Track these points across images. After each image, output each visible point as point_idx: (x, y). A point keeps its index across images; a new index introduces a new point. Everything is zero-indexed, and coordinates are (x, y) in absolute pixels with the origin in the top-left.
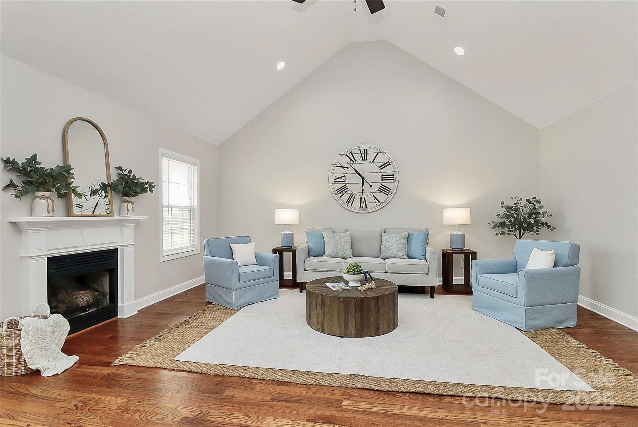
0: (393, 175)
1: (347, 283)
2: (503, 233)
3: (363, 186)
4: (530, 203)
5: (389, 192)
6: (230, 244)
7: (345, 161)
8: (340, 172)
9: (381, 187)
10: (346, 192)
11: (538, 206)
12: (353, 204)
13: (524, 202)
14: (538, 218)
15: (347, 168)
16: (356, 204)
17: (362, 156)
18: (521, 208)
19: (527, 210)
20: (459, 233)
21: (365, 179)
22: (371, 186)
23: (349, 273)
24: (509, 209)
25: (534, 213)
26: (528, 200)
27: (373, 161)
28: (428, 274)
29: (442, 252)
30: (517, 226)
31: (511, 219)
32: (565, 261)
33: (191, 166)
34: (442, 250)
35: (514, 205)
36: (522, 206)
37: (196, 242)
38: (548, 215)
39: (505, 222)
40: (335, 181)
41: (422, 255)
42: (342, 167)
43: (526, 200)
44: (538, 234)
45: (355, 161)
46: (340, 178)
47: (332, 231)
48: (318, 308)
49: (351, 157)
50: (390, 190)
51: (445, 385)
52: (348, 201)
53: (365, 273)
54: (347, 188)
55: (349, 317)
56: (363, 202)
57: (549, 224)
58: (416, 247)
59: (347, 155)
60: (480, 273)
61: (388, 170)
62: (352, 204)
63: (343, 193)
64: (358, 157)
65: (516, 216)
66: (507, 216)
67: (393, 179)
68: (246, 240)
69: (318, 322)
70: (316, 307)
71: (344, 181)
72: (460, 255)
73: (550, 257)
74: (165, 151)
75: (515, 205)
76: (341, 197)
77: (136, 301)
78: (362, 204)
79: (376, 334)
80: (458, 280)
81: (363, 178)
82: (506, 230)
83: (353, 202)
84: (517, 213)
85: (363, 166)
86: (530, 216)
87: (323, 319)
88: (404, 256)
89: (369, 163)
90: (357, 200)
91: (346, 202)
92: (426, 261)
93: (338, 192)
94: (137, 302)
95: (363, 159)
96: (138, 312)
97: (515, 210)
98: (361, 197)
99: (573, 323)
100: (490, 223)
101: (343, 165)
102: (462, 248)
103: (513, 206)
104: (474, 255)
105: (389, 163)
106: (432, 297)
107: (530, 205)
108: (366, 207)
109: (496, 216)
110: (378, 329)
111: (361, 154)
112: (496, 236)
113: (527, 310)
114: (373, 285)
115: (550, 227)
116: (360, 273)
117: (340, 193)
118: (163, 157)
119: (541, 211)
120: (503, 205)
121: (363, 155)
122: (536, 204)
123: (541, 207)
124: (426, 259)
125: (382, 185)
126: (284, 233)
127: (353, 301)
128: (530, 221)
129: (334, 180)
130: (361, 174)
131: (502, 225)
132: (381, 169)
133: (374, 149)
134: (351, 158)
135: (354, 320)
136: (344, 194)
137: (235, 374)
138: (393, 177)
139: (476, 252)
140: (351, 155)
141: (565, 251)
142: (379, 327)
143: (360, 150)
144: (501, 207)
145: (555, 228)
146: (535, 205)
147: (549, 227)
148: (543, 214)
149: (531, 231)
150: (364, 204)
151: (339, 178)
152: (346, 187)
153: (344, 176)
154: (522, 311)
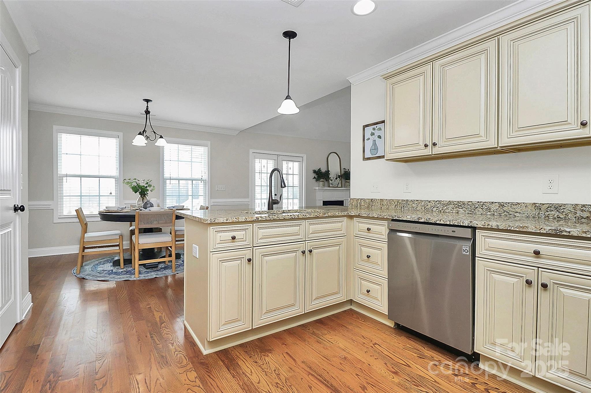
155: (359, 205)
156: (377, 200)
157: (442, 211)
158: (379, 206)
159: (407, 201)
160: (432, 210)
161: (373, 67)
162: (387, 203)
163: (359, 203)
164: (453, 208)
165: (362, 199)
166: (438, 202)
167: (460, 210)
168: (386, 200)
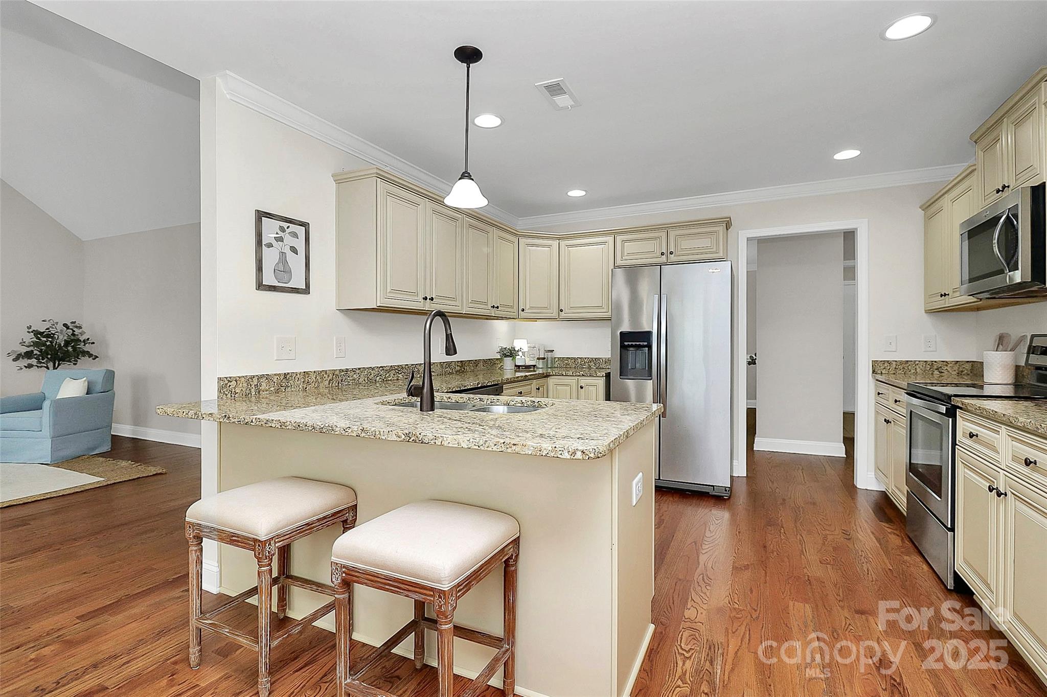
2: (30, 366)
4: (68, 328)
11: (77, 331)
13: (60, 327)
14: (77, 346)
18: (57, 334)
19: (64, 337)
24: (38, 335)
25: (73, 340)
26: (65, 325)
30: (49, 357)
31: (42, 348)
32: (99, 387)
36: (58, 332)
38: (89, 343)
39: (33, 352)
43: (63, 325)
44: (76, 364)
57: (90, 353)
65: (48, 343)
66: (36, 345)
73: (82, 385)
75: (47, 331)
82: (34, 362)
84: (50, 340)
86: (67, 343)
97: (48, 336)
99: (107, 448)
100: (10, 353)
103: (44, 332)
107: (68, 330)
109: (20, 344)
113: (53, 440)
115: (92, 356)
119: (82, 338)
120: (31, 330)
122: (75, 329)
123: (82, 334)
128: (67, 350)
131: (29, 355)
141: (99, 379)
144: (28, 331)
145: (98, 357)
146: (74, 331)
147: (90, 355)
148: (84, 341)
149: (66, 362)
154: (48, 442)
155: (253, 390)
156: (297, 375)
157: (385, 380)
158: (300, 387)
159: (347, 370)
160: (376, 380)
161: (299, 108)
162: (316, 378)
163: (253, 386)
164: (394, 375)
165: (260, 377)
166: (381, 369)
167: (399, 375)
168: (315, 372)
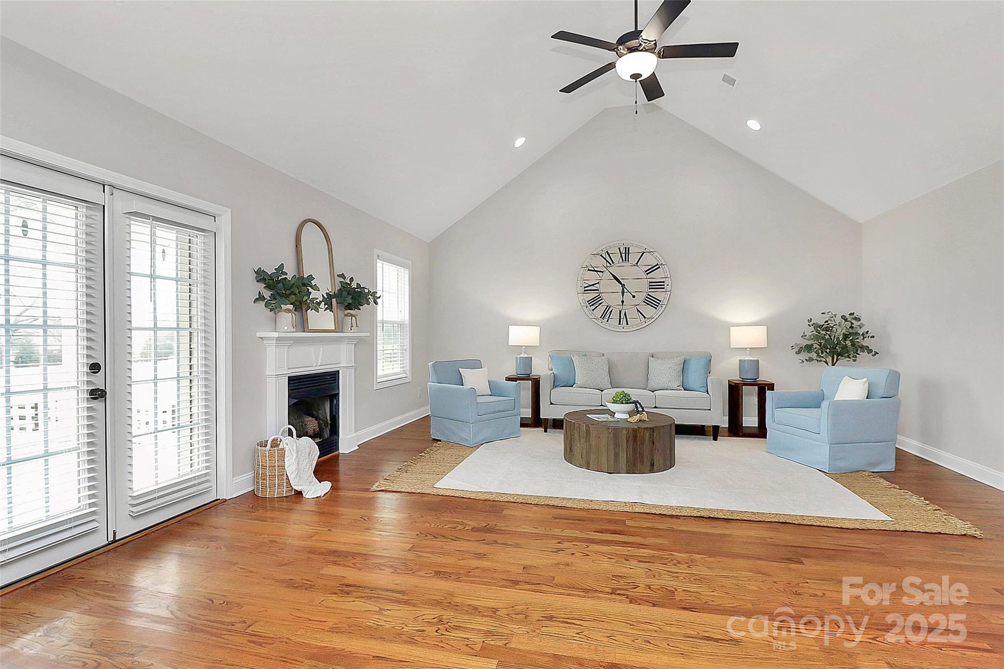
0: (664, 282)
1: (612, 414)
2: (810, 360)
3: (623, 296)
4: (846, 320)
5: (658, 304)
6: (460, 369)
7: (599, 263)
8: (593, 277)
9: (647, 297)
10: (601, 304)
11: (856, 324)
12: (610, 320)
13: (838, 319)
14: (856, 340)
15: (602, 272)
16: (614, 320)
17: (621, 256)
18: (835, 326)
19: (842, 330)
20: (751, 358)
21: (625, 286)
22: (634, 297)
23: (615, 402)
24: (818, 329)
25: (852, 334)
26: (843, 317)
27: (637, 264)
28: (710, 410)
29: (729, 384)
30: (828, 350)
31: (822, 341)
32: (881, 391)
33: (402, 270)
34: (729, 380)
35: (825, 322)
36: (836, 325)
37: (408, 367)
38: (869, 336)
39: (812, 345)
40: (586, 289)
41: (702, 386)
42: (594, 271)
43: (842, 316)
44: (854, 361)
45: (613, 263)
46: (593, 285)
47: (583, 355)
48: (582, 441)
49: (607, 257)
50: (659, 302)
51: (732, 512)
52: (603, 316)
53: (636, 402)
54: (602, 299)
55: (619, 451)
56: (623, 318)
57: (870, 348)
58: (694, 376)
59: (601, 255)
60: (777, 407)
61: (657, 276)
62: (608, 320)
63: (597, 305)
64: (616, 258)
65: (827, 337)
66: (816, 338)
67: (663, 287)
68: (475, 364)
69: (582, 458)
70: (580, 439)
71: (598, 290)
72: (752, 387)
73: (862, 386)
74: (380, 252)
75: (826, 324)
76: (593, 310)
77: (355, 435)
78: (622, 320)
79: (650, 471)
80: (750, 420)
81: (623, 286)
82: (814, 355)
83: (609, 317)
84: (829, 333)
85: (623, 270)
86: (846, 337)
87: (588, 453)
88: (679, 387)
89: (631, 266)
90: (615, 315)
91: (601, 317)
92: (708, 393)
93: (589, 304)
94: (358, 435)
95: (623, 261)
96: (358, 448)
97: (827, 329)
98: (620, 311)
99: (890, 466)
100: (793, 346)
101: (596, 269)
102: (755, 378)
103: (824, 325)
104: (771, 387)
105: (658, 266)
106: (715, 439)
107: (846, 323)
108: (627, 324)
109: (802, 337)
110: (652, 465)
111: (621, 254)
112: (801, 363)
113: (831, 448)
114: (644, 417)
115: (872, 352)
116: (628, 402)
117: (592, 305)
118: (378, 260)
119: (861, 331)
120: (811, 323)
121: (623, 255)
122: (853, 321)
123: (860, 327)
124: (707, 391)
125: (648, 295)
126: (520, 357)
127: (625, 432)
128: (846, 345)
129: (585, 287)
130: (621, 280)
131: (809, 348)
132: (647, 274)
133: (638, 248)
134: (607, 259)
135: (625, 453)
136: (597, 307)
137: (506, 500)
138: (664, 285)
139: (774, 384)
140: (607, 255)
141: (881, 380)
142: (653, 463)
143: (619, 248)
144: (809, 325)
145: (878, 353)
146: (852, 323)
147: (870, 351)
148: (863, 335)
149: (845, 357)
150: (625, 319)
151: (590, 286)
152: (600, 297)
153: (598, 283)
154: (826, 449)
